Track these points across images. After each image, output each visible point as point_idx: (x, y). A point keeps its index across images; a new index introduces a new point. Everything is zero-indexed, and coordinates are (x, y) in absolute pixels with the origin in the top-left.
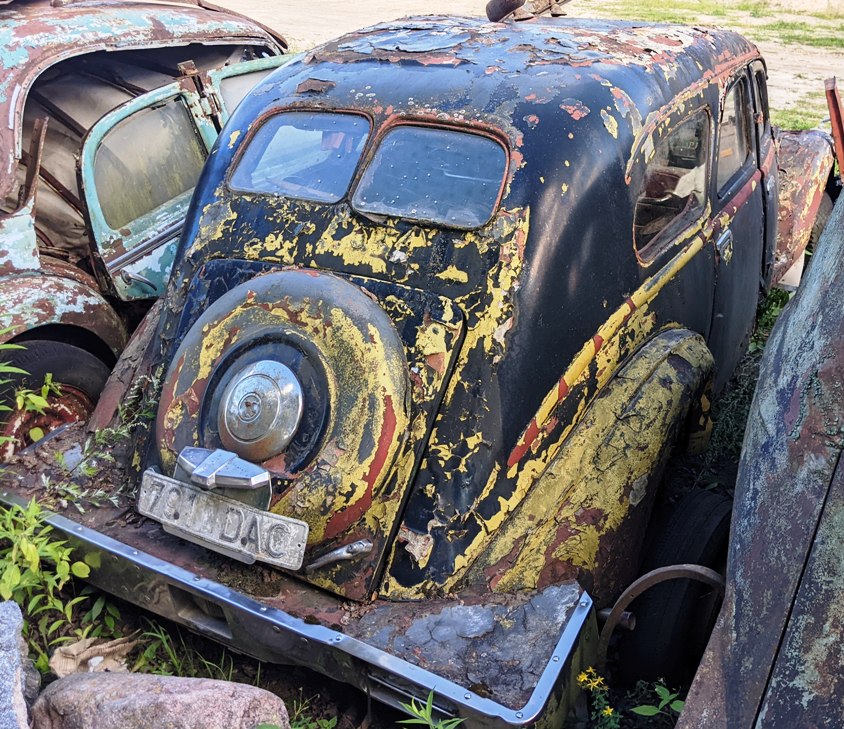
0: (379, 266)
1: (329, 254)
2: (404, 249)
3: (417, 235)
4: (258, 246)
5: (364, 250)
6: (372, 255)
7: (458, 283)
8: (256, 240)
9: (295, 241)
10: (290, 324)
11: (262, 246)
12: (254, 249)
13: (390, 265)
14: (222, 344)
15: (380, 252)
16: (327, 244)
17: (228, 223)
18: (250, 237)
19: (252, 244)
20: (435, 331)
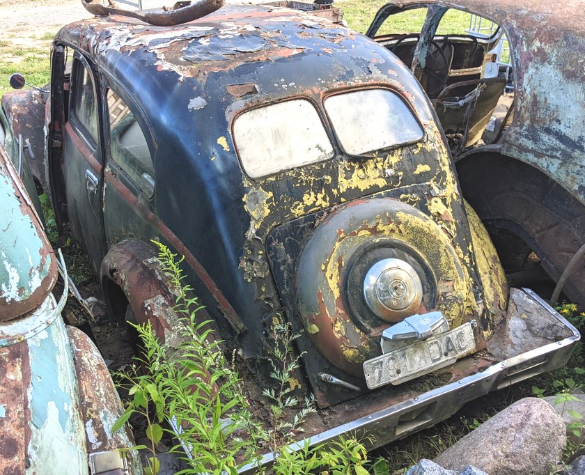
0: (382, 183)
1: (349, 189)
2: (390, 167)
3: (393, 156)
4: (301, 205)
5: (368, 177)
6: (375, 178)
7: (427, 172)
8: (296, 203)
9: (323, 191)
10: (372, 236)
11: (303, 204)
12: (299, 209)
13: (388, 179)
14: (337, 270)
15: (378, 175)
16: (344, 184)
17: (268, 201)
18: (291, 203)
19: (296, 206)
20: (436, 202)
